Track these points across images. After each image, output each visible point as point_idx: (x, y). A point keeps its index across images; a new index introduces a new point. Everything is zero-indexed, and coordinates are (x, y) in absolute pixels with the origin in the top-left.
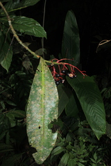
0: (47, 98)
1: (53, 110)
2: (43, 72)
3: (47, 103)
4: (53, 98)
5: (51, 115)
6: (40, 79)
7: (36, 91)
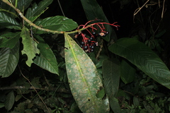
0: (85, 71)
1: (95, 79)
2: (72, 48)
3: (87, 76)
4: (90, 69)
5: (95, 85)
6: (71, 56)
7: (72, 69)
